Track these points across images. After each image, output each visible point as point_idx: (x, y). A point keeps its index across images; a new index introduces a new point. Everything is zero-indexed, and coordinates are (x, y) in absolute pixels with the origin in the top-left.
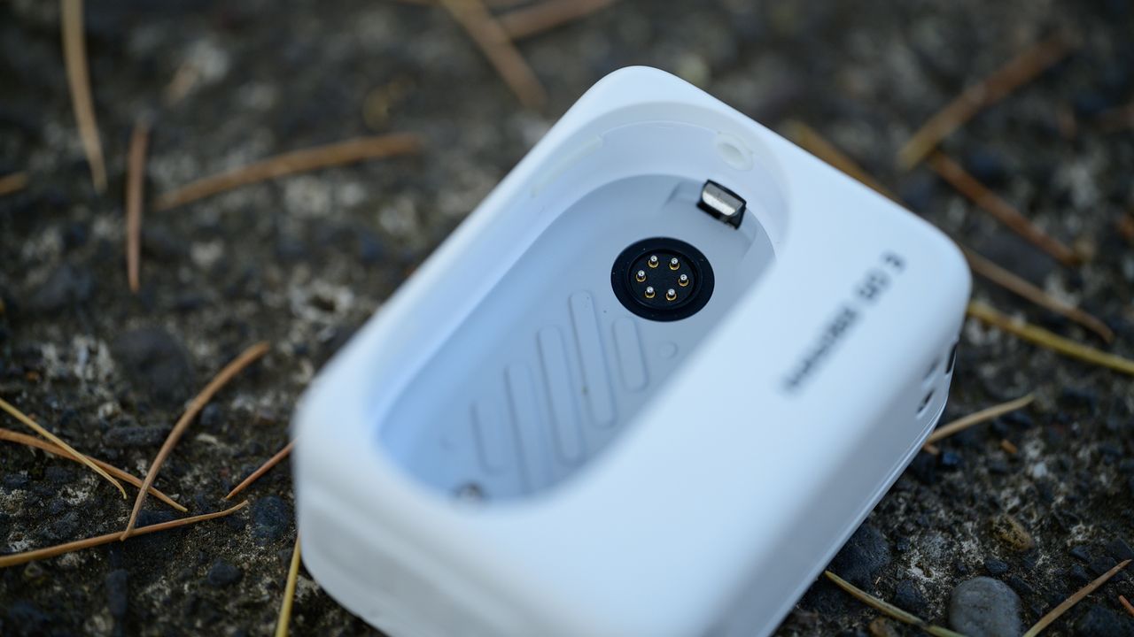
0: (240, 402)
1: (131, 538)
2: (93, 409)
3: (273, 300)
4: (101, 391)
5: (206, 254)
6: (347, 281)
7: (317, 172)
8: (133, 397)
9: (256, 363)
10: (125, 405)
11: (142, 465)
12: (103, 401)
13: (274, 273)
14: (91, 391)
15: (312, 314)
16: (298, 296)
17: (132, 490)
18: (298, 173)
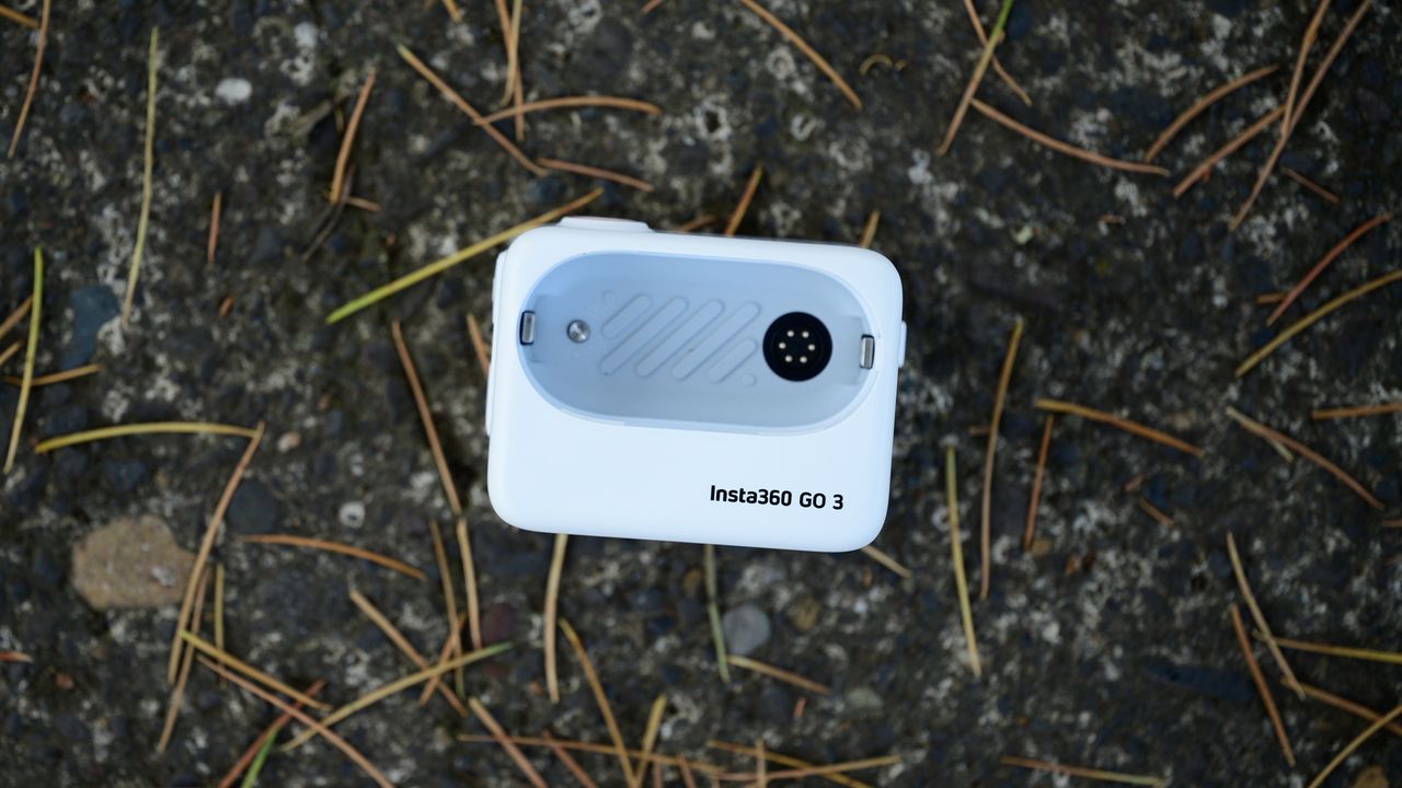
0: (611, 121)
1: (479, 129)
2: (552, 39)
3: (696, 91)
4: (569, 36)
5: (701, 31)
6: (736, 128)
7: (801, 59)
8: (576, 57)
9: (642, 114)
10: (568, 56)
11: (533, 95)
12: (562, 42)
13: (711, 83)
14: (565, 30)
15: (700, 121)
16: (708, 105)
17: (511, 104)
18: (792, 46)
